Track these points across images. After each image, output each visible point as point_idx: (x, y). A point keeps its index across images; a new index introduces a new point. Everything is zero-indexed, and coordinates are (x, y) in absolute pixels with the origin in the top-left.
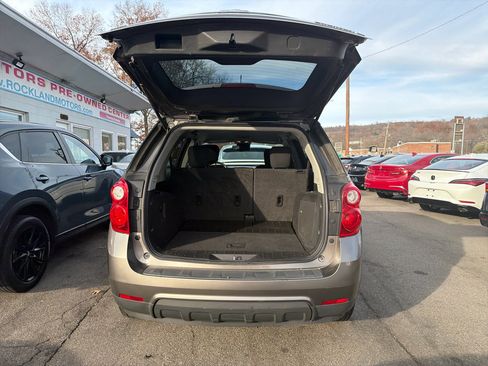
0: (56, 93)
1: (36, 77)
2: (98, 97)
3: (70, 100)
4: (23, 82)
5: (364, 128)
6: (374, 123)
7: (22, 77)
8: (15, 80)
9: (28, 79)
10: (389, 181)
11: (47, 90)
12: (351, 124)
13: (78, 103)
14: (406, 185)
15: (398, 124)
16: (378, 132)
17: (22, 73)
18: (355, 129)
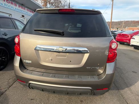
0: (20, 8)
1: (14, 3)
2: (33, 10)
3: (25, 11)
4: (10, 4)
5: (116, 22)
6: (119, 21)
7: (9, 3)
8: (7, 4)
9: (11, 4)
10: (124, 39)
11: (17, 7)
12: (112, 21)
13: (27, 12)
14: (130, 40)
15: (127, 21)
16: (120, 23)
17: (9, 1)
18: (113, 22)
